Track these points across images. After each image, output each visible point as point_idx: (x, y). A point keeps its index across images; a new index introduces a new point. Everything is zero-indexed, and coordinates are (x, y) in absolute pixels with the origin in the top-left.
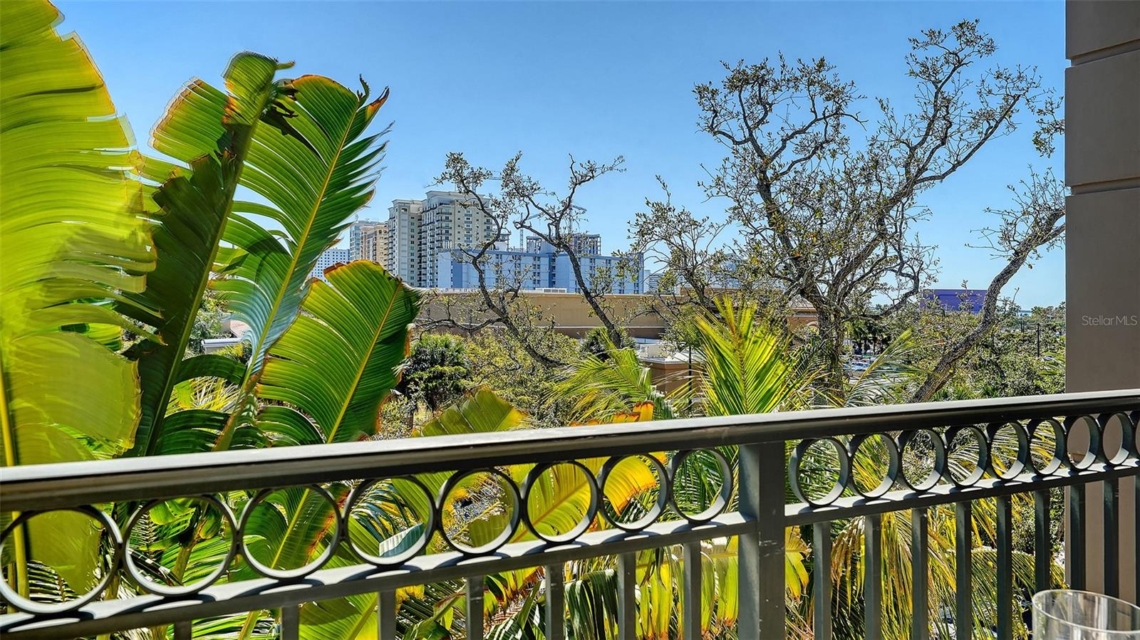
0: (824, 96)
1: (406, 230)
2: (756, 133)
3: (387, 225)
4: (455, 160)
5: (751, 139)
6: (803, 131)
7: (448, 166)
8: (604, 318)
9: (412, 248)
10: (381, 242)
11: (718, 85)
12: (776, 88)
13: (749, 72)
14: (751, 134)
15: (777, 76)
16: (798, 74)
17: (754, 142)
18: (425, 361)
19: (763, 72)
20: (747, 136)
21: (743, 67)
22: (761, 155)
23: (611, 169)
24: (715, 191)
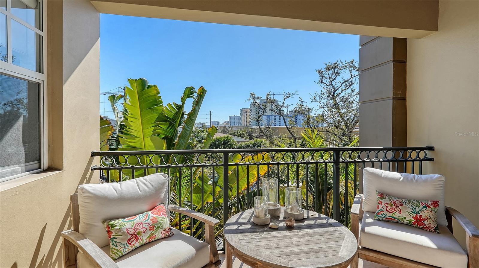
0: (355, 70)
1: (255, 110)
2: (333, 83)
3: (250, 109)
4: (252, 94)
5: (331, 84)
6: (348, 81)
7: (251, 96)
8: (292, 134)
9: (256, 115)
10: (248, 114)
11: (324, 69)
12: (341, 69)
13: (332, 65)
14: (331, 83)
15: (341, 65)
16: (346, 65)
17: (332, 85)
18: (256, 146)
19: (336, 65)
20: (330, 83)
21: (330, 64)
22: (334, 88)
23: (294, 94)
24: (314, 100)
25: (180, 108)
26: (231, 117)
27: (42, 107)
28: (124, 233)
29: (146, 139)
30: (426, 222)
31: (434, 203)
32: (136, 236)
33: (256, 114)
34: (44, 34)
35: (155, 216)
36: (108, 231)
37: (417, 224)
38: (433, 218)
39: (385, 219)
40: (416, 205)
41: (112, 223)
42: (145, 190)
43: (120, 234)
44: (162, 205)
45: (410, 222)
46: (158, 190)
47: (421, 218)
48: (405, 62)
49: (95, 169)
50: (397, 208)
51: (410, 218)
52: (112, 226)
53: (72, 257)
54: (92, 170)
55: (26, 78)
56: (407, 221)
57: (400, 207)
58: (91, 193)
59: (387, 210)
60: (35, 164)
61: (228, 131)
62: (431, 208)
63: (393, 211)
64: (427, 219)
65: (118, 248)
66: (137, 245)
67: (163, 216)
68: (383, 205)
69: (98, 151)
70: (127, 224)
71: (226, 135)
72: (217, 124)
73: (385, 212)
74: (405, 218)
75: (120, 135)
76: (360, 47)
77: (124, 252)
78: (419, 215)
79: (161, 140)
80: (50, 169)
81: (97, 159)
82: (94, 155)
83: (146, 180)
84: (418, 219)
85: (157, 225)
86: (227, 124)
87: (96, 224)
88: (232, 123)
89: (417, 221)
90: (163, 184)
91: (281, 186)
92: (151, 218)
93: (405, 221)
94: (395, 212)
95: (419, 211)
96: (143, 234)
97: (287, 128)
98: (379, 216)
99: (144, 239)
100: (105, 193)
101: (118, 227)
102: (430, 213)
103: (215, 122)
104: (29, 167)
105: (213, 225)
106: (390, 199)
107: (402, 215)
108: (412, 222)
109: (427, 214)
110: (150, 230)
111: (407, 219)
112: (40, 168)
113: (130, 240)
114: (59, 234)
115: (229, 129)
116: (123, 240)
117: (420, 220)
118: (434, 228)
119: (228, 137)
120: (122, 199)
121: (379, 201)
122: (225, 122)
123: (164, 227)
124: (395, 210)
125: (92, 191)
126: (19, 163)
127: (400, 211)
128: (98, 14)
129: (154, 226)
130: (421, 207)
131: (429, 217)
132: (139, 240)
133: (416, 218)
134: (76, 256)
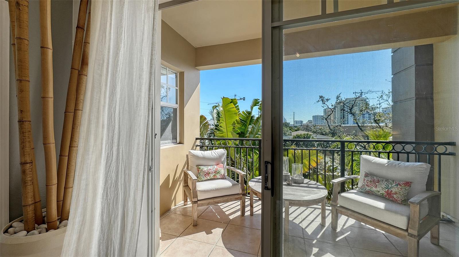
25: (250, 113)
26: (314, 117)
27: (177, 118)
28: (203, 171)
29: (228, 133)
30: (395, 196)
31: (406, 183)
32: (208, 174)
33: (341, 112)
34: (178, 88)
35: (217, 168)
36: (198, 170)
37: (387, 196)
38: (402, 193)
39: (366, 191)
40: (390, 183)
41: (199, 167)
42: (214, 156)
43: (202, 171)
44: (222, 164)
45: (383, 195)
46: (221, 157)
47: (391, 192)
48: (432, 64)
49: (197, 146)
50: (374, 184)
51: (382, 192)
52: (199, 168)
53: (186, 180)
54: (196, 146)
55: (172, 107)
56: (381, 193)
57: (377, 184)
58: (193, 154)
59: (367, 185)
60: (175, 141)
61: (310, 129)
62: (401, 186)
63: (371, 186)
64: (396, 193)
65: (201, 177)
66: (209, 178)
67: (221, 168)
68: (365, 182)
69: (199, 137)
70: (205, 169)
71: (306, 133)
72: (301, 123)
73: (366, 187)
74: (379, 192)
75: (216, 131)
76: (392, 54)
77: (203, 179)
78: (390, 190)
79: (236, 134)
80: (180, 143)
81: (198, 141)
82: (197, 139)
83: (215, 151)
84: (389, 193)
85: (218, 171)
86: (310, 123)
87: (194, 167)
88: (316, 122)
89: (388, 194)
90: (224, 154)
91: (327, 174)
92: (215, 168)
93: (379, 194)
94: (372, 186)
95: (390, 188)
96: (211, 174)
97: (359, 126)
98: (362, 189)
99: (212, 176)
100: (198, 155)
101: (201, 169)
102: (399, 189)
103: (299, 121)
104: (173, 142)
105: (242, 175)
106: (372, 177)
107: (377, 189)
108: (384, 195)
109: (397, 190)
110: (214, 173)
111: (380, 192)
112: (176, 142)
113: (205, 175)
114: (182, 170)
115: (311, 128)
116: (202, 174)
117: (390, 194)
118: (401, 201)
119: (308, 134)
120: (204, 158)
121: (364, 179)
122: (309, 121)
123: (221, 173)
124: (372, 185)
125: (193, 153)
126: (170, 140)
127: (376, 187)
128: (199, 71)
129: (216, 172)
130: (394, 184)
131: (399, 193)
132: (209, 176)
133: (387, 192)
134: (188, 179)
